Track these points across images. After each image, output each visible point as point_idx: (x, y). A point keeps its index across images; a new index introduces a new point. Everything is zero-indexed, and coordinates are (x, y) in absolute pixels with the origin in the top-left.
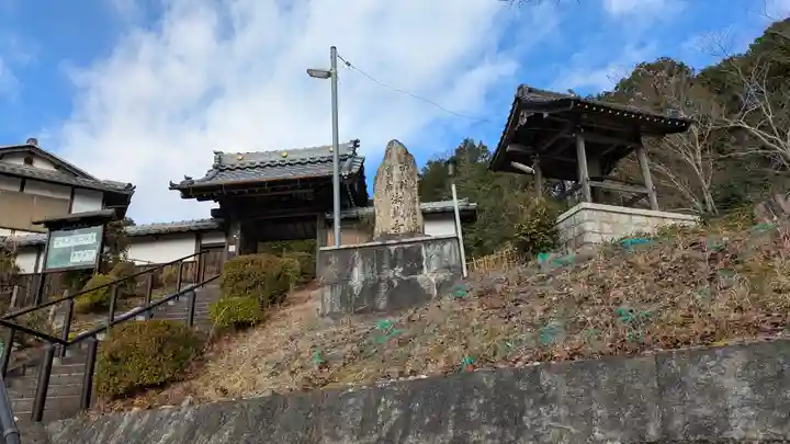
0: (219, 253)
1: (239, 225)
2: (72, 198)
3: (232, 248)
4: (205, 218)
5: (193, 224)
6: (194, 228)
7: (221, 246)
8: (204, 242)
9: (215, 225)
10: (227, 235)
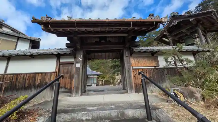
0: (70, 67)
1: (82, 53)
2: (18, 40)
3: (78, 65)
4: (62, 48)
5: (55, 50)
6: (55, 53)
7: (72, 64)
8: (61, 61)
9: (68, 51)
10: (75, 57)
